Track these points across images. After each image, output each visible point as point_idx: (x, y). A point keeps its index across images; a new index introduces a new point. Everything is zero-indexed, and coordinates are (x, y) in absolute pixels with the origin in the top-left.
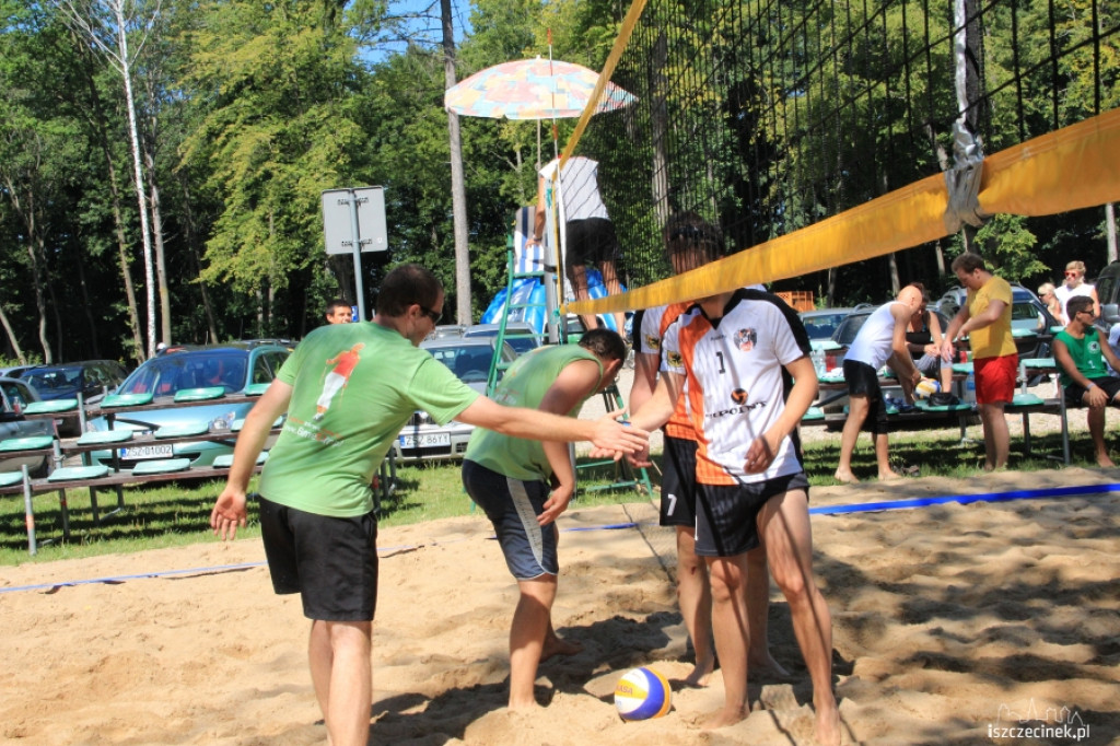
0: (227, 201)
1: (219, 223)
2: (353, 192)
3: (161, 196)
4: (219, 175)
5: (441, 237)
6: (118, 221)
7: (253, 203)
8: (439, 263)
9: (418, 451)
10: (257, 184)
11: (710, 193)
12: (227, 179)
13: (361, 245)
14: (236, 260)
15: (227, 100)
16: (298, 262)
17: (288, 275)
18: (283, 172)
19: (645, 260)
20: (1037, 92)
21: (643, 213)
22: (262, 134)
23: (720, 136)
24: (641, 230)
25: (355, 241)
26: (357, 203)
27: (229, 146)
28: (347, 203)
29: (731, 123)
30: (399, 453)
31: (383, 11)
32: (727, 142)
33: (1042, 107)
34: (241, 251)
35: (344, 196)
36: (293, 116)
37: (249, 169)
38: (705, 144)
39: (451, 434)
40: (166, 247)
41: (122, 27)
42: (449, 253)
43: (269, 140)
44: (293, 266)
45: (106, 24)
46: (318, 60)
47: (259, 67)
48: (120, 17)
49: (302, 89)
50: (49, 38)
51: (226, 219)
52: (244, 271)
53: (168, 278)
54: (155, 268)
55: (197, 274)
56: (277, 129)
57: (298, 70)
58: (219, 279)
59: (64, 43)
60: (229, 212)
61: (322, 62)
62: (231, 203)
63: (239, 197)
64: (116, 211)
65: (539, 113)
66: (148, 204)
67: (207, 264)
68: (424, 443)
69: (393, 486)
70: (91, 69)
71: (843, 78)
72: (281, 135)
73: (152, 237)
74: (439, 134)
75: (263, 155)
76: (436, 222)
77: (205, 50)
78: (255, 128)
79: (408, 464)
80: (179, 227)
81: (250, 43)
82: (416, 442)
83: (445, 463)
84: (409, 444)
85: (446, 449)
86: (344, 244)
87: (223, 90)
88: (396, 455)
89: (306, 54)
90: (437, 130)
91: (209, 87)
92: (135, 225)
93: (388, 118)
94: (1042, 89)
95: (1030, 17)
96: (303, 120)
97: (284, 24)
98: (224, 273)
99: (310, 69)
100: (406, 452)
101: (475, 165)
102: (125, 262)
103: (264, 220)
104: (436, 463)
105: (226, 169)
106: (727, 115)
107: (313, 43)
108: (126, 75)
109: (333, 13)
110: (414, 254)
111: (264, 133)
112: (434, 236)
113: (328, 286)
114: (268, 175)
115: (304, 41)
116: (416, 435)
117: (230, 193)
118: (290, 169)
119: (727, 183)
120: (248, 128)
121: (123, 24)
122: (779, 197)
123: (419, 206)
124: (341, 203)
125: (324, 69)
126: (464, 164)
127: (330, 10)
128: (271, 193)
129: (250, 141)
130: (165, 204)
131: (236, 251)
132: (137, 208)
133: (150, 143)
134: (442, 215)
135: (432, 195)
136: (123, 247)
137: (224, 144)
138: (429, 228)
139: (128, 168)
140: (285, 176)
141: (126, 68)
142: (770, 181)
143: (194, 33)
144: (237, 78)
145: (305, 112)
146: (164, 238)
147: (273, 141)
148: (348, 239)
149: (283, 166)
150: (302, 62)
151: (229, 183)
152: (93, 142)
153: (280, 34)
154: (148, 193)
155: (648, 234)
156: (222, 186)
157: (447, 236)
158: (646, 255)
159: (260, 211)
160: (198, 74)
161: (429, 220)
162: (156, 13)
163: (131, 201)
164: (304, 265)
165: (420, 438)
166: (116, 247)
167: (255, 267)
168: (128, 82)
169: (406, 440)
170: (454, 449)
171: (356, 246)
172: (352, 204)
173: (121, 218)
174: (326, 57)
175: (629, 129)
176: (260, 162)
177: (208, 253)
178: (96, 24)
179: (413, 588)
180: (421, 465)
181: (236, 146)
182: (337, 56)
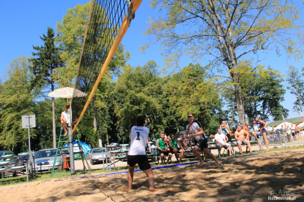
0: (3, 129)
1: (1, 133)
2: (29, 115)
4: (2, 123)
5: (51, 137)
7: (10, 129)
8: (50, 142)
9: (41, 171)
10: (11, 125)
11: (105, 127)
12: (4, 124)
13: (30, 126)
14: (5, 141)
15: (5, 108)
16: (19, 141)
17: (17, 144)
18: (16, 123)
19: (92, 139)
20: (165, 109)
21: (91, 129)
22: (12, 115)
23: (107, 116)
24: (91, 132)
25: (29, 125)
26: (29, 118)
27: (5, 117)
28: (27, 118)
29: (109, 114)
30: (37, 171)
31: (40, 91)
32: (109, 118)
33: (166, 111)
34: (6, 139)
35: (27, 116)
36: (19, 112)
37: (9, 122)
38: (104, 118)
39: (49, 167)
42: (52, 141)
43: (14, 116)
44: (18, 142)
46: (26, 100)
47: (13, 102)
49: (22, 106)
52: (6, 143)
56: (16, 114)
57: (21, 102)
60: (4, 131)
61: (27, 101)
62: (4, 129)
63: (6, 128)
65: (68, 96)
68: (43, 169)
69: (35, 177)
71: (130, 105)
72: (17, 115)
74: (51, 116)
75: (13, 119)
76: (50, 134)
78: (11, 114)
79: (39, 174)
81: (11, 97)
82: (41, 169)
83: (47, 173)
84: (39, 169)
85: (48, 170)
86: (26, 126)
87: (5, 106)
88: (36, 172)
89: (23, 99)
90: (50, 115)
91: (1, 106)
93: (40, 113)
94: (166, 108)
95: (162, 96)
96: (22, 112)
97: (19, 93)
98: (2, 144)
99: (24, 102)
100: (39, 171)
101: (58, 123)
103: (12, 133)
104: (45, 173)
105: (4, 122)
106: (109, 113)
107: (25, 97)
110: (45, 141)
111: (13, 115)
112: (49, 137)
113: (25, 147)
114: (13, 124)
115: (23, 97)
116: (41, 167)
117: (4, 127)
118: (18, 122)
119: (109, 125)
120: (10, 114)
122: (119, 128)
123: (46, 131)
124: (26, 118)
125: (27, 102)
126: (56, 122)
127: (29, 90)
128: (14, 127)
129: (9, 117)
131: (5, 139)
134: (51, 133)
135: (49, 129)
137: (4, 117)
138: (48, 135)
140: (17, 123)
142: (117, 125)
144: (8, 103)
145: (22, 111)
147: (15, 117)
148: (27, 125)
149: (17, 121)
151: (4, 125)
153: (18, 95)
155: (93, 133)
156: (2, 126)
157: (52, 137)
158: (92, 137)
159: (11, 131)
161: (49, 134)
164: (20, 141)
165: (42, 168)
167: (9, 142)
169: (39, 168)
170: (49, 170)
171: (29, 126)
172: (28, 118)
174: (27, 100)
175: (89, 113)
176: (11, 121)
179: (36, 190)
180: (42, 174)
181: (7, 118)
182: (30, 99)
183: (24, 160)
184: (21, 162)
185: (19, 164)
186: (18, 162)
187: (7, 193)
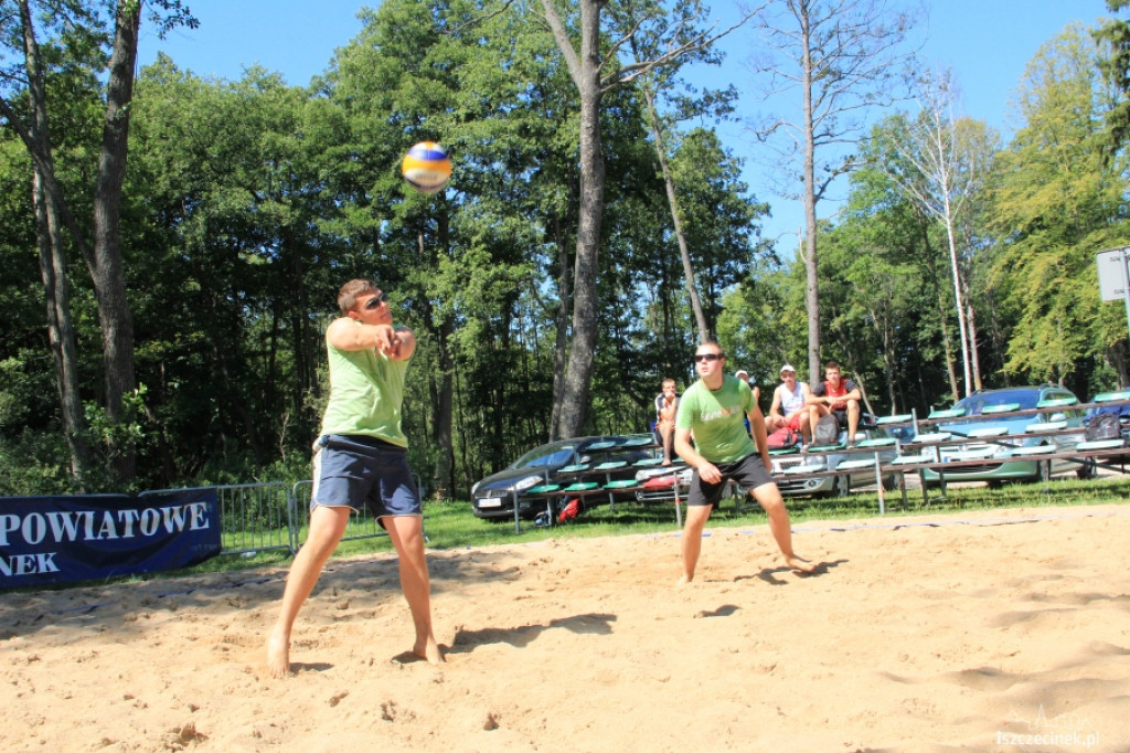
0: (1024, 311)
1: (1017, 327)
2: (1123, 249)
3: (975, 315)
4: (1018, 291)
6: (944, 333)
7: (1044, 310)
10: (1047, 296)
12: (1023, 294)
14: (1032, 354)
15: (1023, 236)
16: (1083, 351)
17: (1075, 361)
18: (1066, 285)
22: (1051, 258)
25: (1126, 288)
27: (1025, 269)
28: (1119, 259)
34: (1036, 347)
35: (1116, 254)
36: (1075, 243)
37: (1041, 285)
40: (979, 350)
41: (945, 197)
43: (1056, 262)
44: (1079, 354)
45: (935, 196)
46: (1095, 198)
47: (1048, 209)
48: (945, 188)
49: (1082, 221)
50: (899, 211)
51: (1023, 324)
52: (1038, 362)
53: (981, 376)
54: (971, 365)
55: (1002, 367)
56: (1063, 253)
57: (1079, 207)
58: (1019, 369)
59: (909, 212)
60: (1025, 319)
61: (1099, 198)
62: (1027, 312)
63: (1033, 307)
64: (943, 326)
66: (965, 318)
67: (1008, 359)
70: (925, 227)
72: (1067, 258)
73: (969, 343)
75: (1053, 271)
77: (1005, 201)
78: (1046, 254)
80: (988, 338)
81: (1041, 192)
86: (1116, 292)
87: (1020, 227)
89: (1085, 194)
91: (1008, 228)
92: (957, 337)
96: (1083, 244)
97: (1067, 173)
98: (1022, 365)
99: (1089, 205)
102: (949, 362)
103: (1055, 322)
105: (1023, 286)
107: (1091, 186)
108: (949, 228)
109: (1107, 159)
111: (1054, 257)
113: (1107, 375)
114: (1055, 292)
115: (1083, 185)
117: (1025, 306)
118: (1073, 282)
120: (1040, 254)
121: (947, 193)
124: (1112, 260)
125: (1099, 204)
127: (1104, 157)
128: (1059, 302)
129: (1040, 264)
130: (978, 321)
131: (1032, 347)
132: (958, 325)
133: (966, 274)
136: (948, 352)
137: (1022, 266)
139: (950, 297)
140: (1069, 287)
141: (949, 223)
143: (996, 190)
144: (1031, 218)
145: (1084, 238)
146: (977, 343)
147: (1060, 263)
148: (1119, 288)
149: (1067, 280)
150: (1081, 201)
151: (1026, 298)
152: (926, 279)
153: (1065, 182)
154: (965, 311)
156: (1020, 301)
159: (1050, 315)
160: (1001, 219)
162: (969, 183)
163: (953, 320)
164: (1088, 354)
166: (944, 353)
167: (1047, 359)
168: (950, 233)
172: (1123, 260)
173: (946, 331)
174: (1101, 195)
176: (1048, 280)
177: (1010, 350)
178: (929, 196)
181: (1030, 269)
182: (1111, 192)
183: (1123, 421)
184: (1111, 424)
185: (1102, 433)
186: (1098, 426)
187: (1077, 531)
